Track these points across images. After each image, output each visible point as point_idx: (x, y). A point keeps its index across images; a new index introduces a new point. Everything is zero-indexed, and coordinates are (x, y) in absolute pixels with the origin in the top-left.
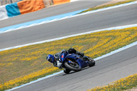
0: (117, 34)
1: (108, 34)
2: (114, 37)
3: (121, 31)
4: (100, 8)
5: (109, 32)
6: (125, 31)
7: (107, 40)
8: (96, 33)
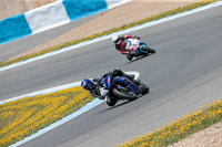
0: (45, 101)
1: (31, 103)
2: (42, 107)
3: (51, 96)
4: (14, 61)
5: (32, 99)
6: (57, 95)
7: (30, 113)
8: (11, 104)
